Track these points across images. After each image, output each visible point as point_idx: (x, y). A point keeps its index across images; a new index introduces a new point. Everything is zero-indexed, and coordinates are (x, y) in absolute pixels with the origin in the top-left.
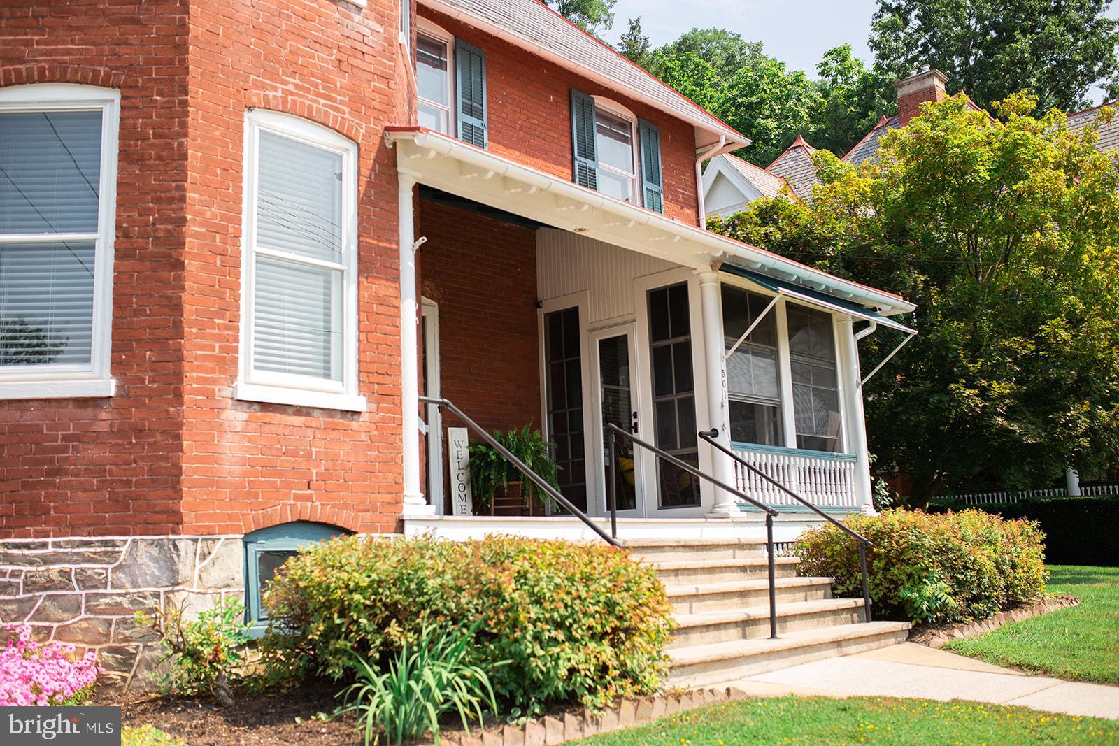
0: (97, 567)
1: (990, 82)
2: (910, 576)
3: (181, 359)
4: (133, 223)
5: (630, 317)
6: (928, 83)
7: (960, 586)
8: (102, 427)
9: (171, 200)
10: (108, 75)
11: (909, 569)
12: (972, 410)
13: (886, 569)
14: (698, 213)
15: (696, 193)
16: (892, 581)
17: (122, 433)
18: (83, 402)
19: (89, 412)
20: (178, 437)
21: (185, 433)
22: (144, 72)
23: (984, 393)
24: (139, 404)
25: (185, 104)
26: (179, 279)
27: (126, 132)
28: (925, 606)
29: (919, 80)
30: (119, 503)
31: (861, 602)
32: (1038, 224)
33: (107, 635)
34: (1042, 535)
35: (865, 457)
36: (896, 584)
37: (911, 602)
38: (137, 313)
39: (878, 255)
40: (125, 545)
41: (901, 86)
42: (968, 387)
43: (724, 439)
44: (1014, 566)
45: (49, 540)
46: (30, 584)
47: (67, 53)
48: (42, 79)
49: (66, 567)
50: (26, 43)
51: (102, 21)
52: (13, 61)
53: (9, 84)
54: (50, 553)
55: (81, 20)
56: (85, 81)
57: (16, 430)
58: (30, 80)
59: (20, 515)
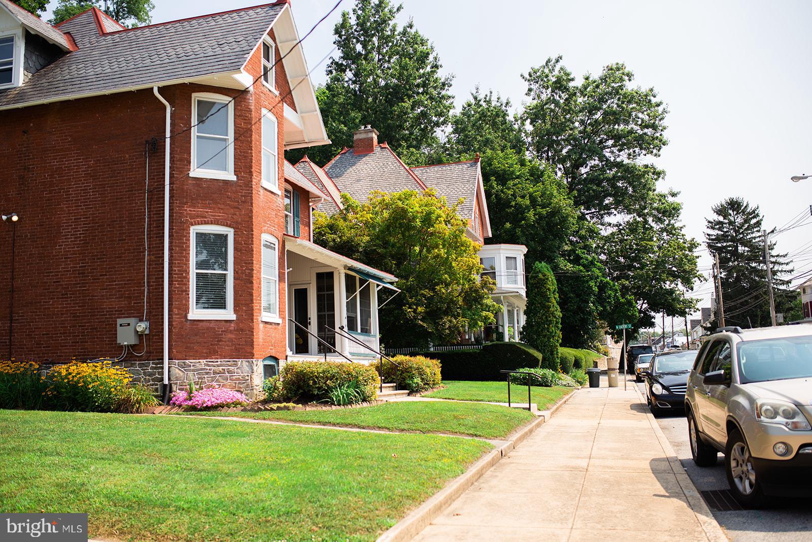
0: (232, 368)
1: (389, 121)
2: (409, 376)
3: (253, 310)
4: (239, 269)
5: (309, 282)
6: (370, 135)
7: (422, 379)
8: (232, 328)
9: (249, 263)
10: (230, 224)
11: (409, 374)
12: (410, 317)
13: (401, 374)
14: (309, 228)
16: (403, 378)
17: (237, 330)
18: (226, 321)
19: (228, 324)
20: (253, 332)
21: (254, 331)
22: (241, 224)
23: (415, 311)
24: (242, 322)
25: (252, 234)
26: (252, 287)
27: (236, 242)
28: (414, 385)
29: (365, 132)
30: (237, 350)
31: (395, 384)
32: (437, 246)
33: (235, 387)
34: (440, 365)
35: (378, 336)
36: (404, 379)
37: (409, 384)
38: (240, 296)
40: (239, 361)
41: (356, 134)
42: (409, 308)
43: (346, 329)
44: (435, 374)
45: (219, 360)
46: (215, 373)
47: (219, 216)
48: (212, 223)
49: (224, 368)
50: (207, 212)
51: (228, 207)
52: (203, 217)
53: (202, 224)
54: (219, 364)
55: (222, 206)
56: (224, 225)
57: (208, 328)
58: (208, 223)
59: (210, 353)
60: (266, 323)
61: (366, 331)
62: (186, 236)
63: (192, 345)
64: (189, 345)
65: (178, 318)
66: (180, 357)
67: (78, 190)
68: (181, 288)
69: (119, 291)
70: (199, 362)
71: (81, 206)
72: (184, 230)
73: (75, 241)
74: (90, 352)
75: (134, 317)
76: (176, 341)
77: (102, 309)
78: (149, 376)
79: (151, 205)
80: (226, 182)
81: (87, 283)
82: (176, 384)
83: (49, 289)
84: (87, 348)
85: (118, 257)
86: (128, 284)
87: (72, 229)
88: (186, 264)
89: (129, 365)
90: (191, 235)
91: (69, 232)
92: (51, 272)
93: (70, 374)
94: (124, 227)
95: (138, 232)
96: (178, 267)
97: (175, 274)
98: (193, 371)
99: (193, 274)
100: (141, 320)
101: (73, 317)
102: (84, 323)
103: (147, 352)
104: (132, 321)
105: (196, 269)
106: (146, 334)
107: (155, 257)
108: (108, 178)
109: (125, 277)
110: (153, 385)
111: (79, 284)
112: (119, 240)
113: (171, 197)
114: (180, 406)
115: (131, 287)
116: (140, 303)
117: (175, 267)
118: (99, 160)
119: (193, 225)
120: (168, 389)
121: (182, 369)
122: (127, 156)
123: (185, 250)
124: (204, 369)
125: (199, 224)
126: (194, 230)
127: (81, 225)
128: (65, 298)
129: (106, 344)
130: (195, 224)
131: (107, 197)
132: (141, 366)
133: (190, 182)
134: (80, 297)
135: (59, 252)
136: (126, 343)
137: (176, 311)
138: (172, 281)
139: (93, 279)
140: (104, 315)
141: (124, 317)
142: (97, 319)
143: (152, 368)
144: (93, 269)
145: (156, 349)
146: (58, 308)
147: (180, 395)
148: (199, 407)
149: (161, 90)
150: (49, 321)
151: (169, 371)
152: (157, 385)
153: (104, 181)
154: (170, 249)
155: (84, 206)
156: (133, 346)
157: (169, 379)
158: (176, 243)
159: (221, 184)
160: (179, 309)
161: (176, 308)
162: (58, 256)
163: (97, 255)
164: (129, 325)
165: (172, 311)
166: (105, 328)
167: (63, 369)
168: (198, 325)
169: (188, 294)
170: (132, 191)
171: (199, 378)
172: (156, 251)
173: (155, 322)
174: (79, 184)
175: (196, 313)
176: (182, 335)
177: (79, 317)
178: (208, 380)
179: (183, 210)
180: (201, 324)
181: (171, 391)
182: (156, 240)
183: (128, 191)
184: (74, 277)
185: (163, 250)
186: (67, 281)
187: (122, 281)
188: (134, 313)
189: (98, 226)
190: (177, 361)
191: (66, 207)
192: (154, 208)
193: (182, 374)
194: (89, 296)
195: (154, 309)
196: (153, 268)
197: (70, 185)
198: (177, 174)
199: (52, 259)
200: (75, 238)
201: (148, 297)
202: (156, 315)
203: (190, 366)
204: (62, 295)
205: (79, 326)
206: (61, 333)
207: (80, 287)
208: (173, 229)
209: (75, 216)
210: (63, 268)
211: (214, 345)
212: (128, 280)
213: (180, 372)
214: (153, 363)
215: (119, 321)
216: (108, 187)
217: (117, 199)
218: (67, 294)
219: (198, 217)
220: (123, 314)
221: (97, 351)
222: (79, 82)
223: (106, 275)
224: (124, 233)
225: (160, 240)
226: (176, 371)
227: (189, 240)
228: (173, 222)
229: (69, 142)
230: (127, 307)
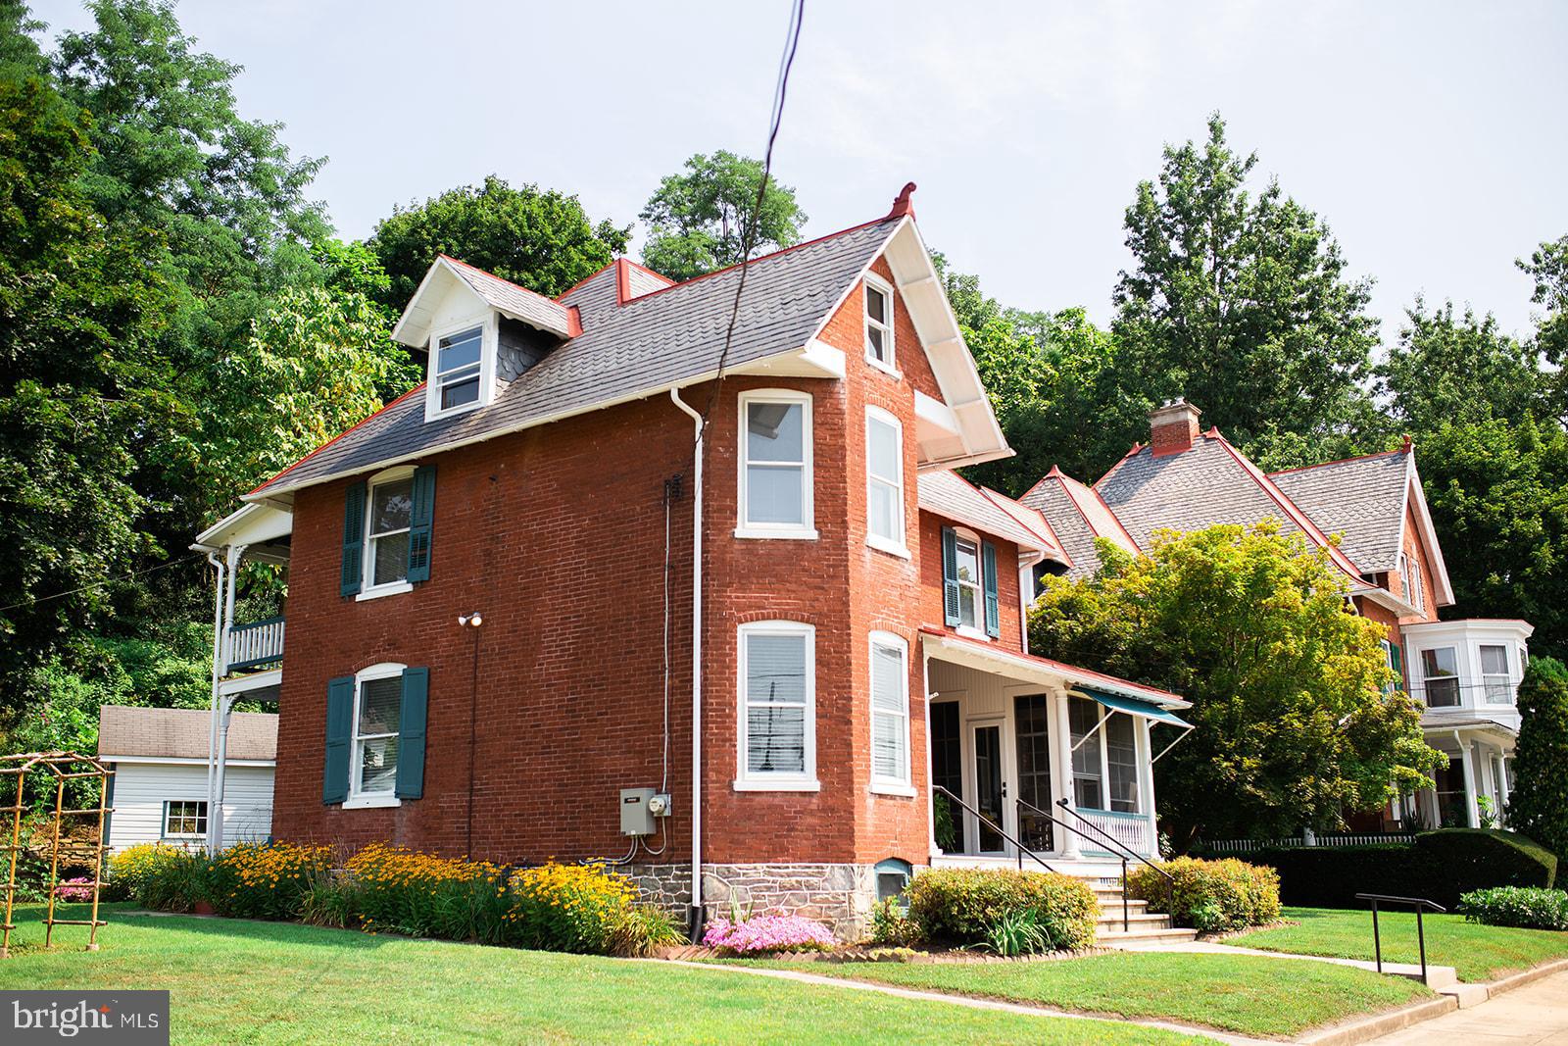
0: (815, 879)
1: (1240, 383)
2: (1196, 900)
3: (852, 772)
4: (825, 699)
5: (1002, 714)
6: (1182, 416)
7: (1227, 908)
8: (814, 807)
9: (844, 687)
10: (809, 618)
11: (1196, 896)
12: (1228, 778)
13: (1181, 896)
14: (1020, 610)
15: (1019, 595)
16: (1185, 904)
17: (824, 810)
18: (803, 794)
19: (807, 799)
20: (852, 813)
21: (855, 810)
22: (827, 616)
23: (1238, 766)
24: (832, 796)
25: (849, 635)
26: (850, 730)
27: (820, 650)
28: (1206, 918)
29: (1172, 412)
30: (824, 847)
31: (1167, 916)
32: (1279, 636)
33: (821, 914)
34: (1278, 878)
35: (1154, 817)
36: (1187, 905)
37: (1198, 916)
38: (830, 747)
39: (1158, 653)
40: (828, 867)
41: (1155, 416)
42: (1225, 760)
43: (1071, 805)
44: (1259, 897)
45: (790, 865)
46: (782, 888)
47: (788, 604)
48: (775, 618)
49: (799, 879)
50: (766, 598)
51: (804, 587)
52: (759, 608)
53: (758, 620)
54: (792, 871)
55: (793, 587)
56: (797, 620)
57: (770, 807)
58: (769, 618)
59: (775, 851)
60: (881, 796)
61: (1123, 805)
62: (729, 643)
63: (742, 837)
64: (736, 837)
65: (717, 788)
66: (721, 857)
67: (566, 570)
68: (722, 734)
69: (626, 741)
70: (755, 868)
71: (570, 596)
72: (726, 631)
73: (562, 656)
74: (582, 846)
75: (648, 786)
76: (714, 830)
77: (601, 771)
78: (671, 890)
79: (673, 590)
80: (799, 544)
81: (579, 728)
82: (714, 906)
83: (524, 738)
84: (578, 841)
85: (625, 682)
86: (640, 728)
87: (558, 635)
88: (730, 692)
89: (641, 871)
90: (739, 640)
91: (552, 641)
92: (528, 710)
93: (539, 883)
94: (634, 629)
95: (655, 638)
96: (717, 697)
97: (711, 711)
98: (744, 883)
99: (743, 708)
100: (659, 792)
101: (559, 785)
102: (575, 796)
103: (668, 849)
104: (643, 793)
105: (749, 699)
106: (666, 817)
107: (681, 681)
108: (608, 547)
109: (636, 717)
110: (677, 907)
111: (567, 729)
112: (626, 653)
113: (704, 575)
114: (712, 948)
115: (644, 734)
116: (658, 761)
117: (711, 697)
118: (596, 518)
119: (741, 622)
120: (700, 916)
121: (725, 881)
122: (638, 508)
123: (728, 668)
124: (763, 881)
125: (752, 620)
126: (744, 632)
127: (569, 628)
128: (547, 753)
129: (607, 834)
130: (747, 621)
131: (608, 579)
132: (659, 872)
133: (736, 546)
134: (568, 751)
135: (539, 675)
136: (633, 833)
137: (713, 776)
138: (706, 723)
139: (588, 721)
140: (603, 783)
141: (634, 787)
142: (594, 789)
143: (676, 877)
144: (588, 703)
145: (681, 843)
146: (536, 770)
147: (717, 926)
148: (740, 951)
149: (682, 393)
150: (524, 793)
151: (702, 884)
152: (683, 907)
153: (604, 553)
154: (704, 667)
155: (575, 596)
156: (647, 838)
157: (702, 897)
158: (712, 655)
159: (790, 547)
160: (718, 772)
161: (713, 770)
162: (537, 681)
163: (594, 680)
164: (638, 800)
165: (707, 776)
166: (605, 805)
167: (527, 876)
168: (751, 800)
169: (735, 746)
170: (645, 567)
171: (754, 898)
172: (682, 670)
173: (681, 796)
174: (568, 560)
175: (747, 780)
176: (725, 819)
177: (567, 785)
178: (771, 902)
179: (723, 597)
180: (758, 799)
181: (705, 920)
182: (682, 652)
183: (639, 568)
184: (560, 718)
185: (692, 668)
186: (550, 725)
187: (630, 723)
188: (647, 780)
189: (596, 630)
190: (716, 866)
191: (550, 600)
192: (678, 595)
193: (724, 889)
194: (581, 750)
195: (678, 772)
196: (678, 700)
197: (555, 562)
198: (713, 535)
199: (529, 687)
200: (562, 651)
201: (671, 752)
202: (682, 783)
203: (738, 875)
204: (544, 748)
205: (568, 802)
206: (540, 814)
207: (569, 734)
208: (708, 631)
209: (562, 614)
210: (544, 703)
211: (780, 836)
212: (639, 722)
213: (720, 885)
214: (677, 869)
215: (625, 794)
216: (610, 562)
217: (624, 582)
218: (549, 747)
219: (750, 607)
220: (633, 781)
221: (593, 846)
222: (568, 391)
223: (606, 714)
224: (633, 641)
225: (687, 651)
226: (714, 884)
227: (735, 649)
228: (707, 619)
229: (555, 490)
230: (639, 769)
